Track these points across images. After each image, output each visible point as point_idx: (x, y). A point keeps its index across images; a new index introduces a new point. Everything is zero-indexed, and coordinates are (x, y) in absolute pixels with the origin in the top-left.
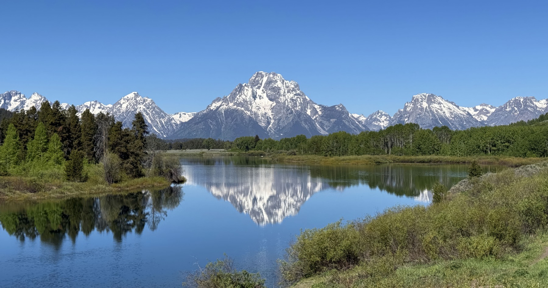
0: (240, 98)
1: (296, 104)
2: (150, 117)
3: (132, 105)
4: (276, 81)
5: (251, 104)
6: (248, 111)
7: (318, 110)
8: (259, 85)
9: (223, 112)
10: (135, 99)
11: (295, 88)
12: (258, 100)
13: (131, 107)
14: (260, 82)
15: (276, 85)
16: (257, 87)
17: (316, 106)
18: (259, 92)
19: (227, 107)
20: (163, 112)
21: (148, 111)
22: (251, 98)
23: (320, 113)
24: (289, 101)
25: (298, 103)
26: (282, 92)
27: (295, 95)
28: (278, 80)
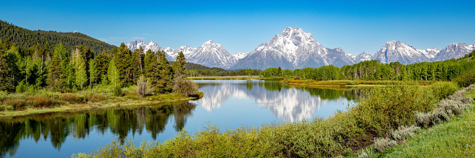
0: (276, 43)
1: (311, 47)
2: (220, 55)
3: (209, 48)
4: (299, 33)
5: (282, 48)
6: (281, 52)
7: (325, 51)
8: (288, 36)
9: (265, 53)
10: (211, 45)
11: (311, 38)
12: (287, 44)
13: (208, 49)
14: (289, 33)
15: (298, 36)
16: (286, 36)
17: (324, 49)
18: (288, 40)
19: (267, 49)
20: (228, 53)
21: (219, 52)
22: (283, 44)
23: (326, 53)
24: (307, 45)
25: (312, 47)
26: (302, 40)
27: (311, 42)
28: (300, 33)
